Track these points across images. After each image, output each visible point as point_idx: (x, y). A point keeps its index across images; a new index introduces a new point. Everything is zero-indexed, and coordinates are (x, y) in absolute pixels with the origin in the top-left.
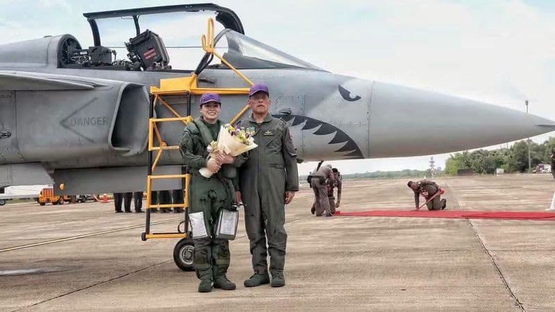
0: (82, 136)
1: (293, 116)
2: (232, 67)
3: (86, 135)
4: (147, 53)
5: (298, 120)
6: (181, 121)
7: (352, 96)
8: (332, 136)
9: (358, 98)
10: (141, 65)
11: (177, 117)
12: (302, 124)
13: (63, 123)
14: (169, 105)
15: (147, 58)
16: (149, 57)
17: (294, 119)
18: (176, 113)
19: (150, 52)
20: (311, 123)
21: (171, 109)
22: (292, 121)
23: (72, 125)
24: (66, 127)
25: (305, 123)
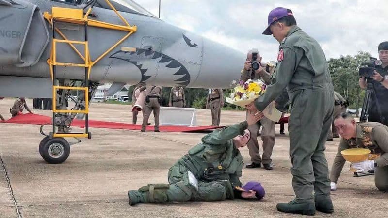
2: (114, 8)
5: (157, 55)
6: (68, 43)
7: (192, 43)
8: (177, 69)
9: (195, 45)
11: (64, 39)
12: (159, 58)
14: (59, 29)
17: (154, 53)
18: (64, 36)
20: (165, 59)
21: (60, 33)
22: (152, 55)
25: (161, 58)
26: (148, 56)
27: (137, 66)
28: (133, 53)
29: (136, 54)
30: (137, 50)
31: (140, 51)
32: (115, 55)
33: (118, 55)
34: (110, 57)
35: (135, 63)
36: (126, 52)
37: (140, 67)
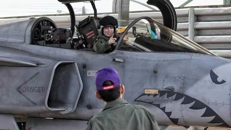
0: (29, 100)
1: (175, 93)
3: (31, 99)
4: (88, 34)
5: (179, 96)
7: (219, 80)
8: (203, 111)
9: (223, 82)
10: (84, 43)
12: (181, 100)
13: (19, 89)
15: (88, 37)
16: (90, 36)
17: (176, 94)
19: (91, 32)
20: (188, 100)
22: (174, 97)
23: (23, 91)
24: (20, 92)
25: (183, 99)
26: (170, 98)
27: (161, 108)
28: (155, 95)
29: (158, 96)
30: (159, 91)
31: (162, 93)
32: (140, 98)
33: (143, 98)
34: (135, 101)
35: (158, 106)
36: (149, 95)
37: (163, 109)
